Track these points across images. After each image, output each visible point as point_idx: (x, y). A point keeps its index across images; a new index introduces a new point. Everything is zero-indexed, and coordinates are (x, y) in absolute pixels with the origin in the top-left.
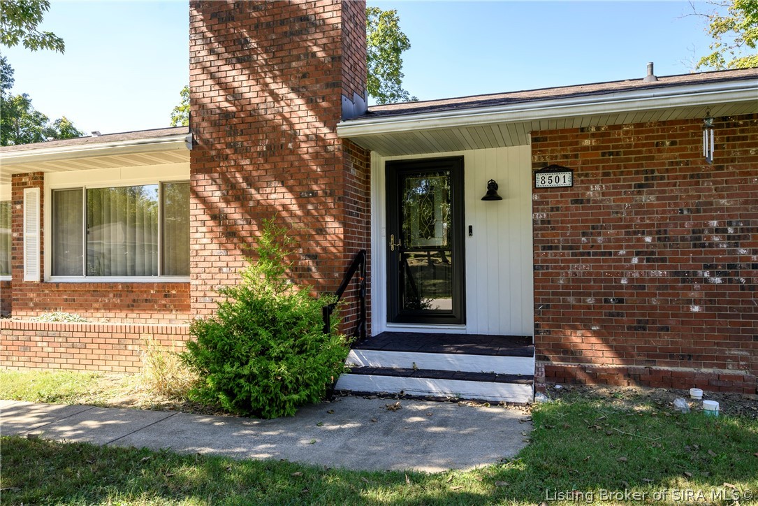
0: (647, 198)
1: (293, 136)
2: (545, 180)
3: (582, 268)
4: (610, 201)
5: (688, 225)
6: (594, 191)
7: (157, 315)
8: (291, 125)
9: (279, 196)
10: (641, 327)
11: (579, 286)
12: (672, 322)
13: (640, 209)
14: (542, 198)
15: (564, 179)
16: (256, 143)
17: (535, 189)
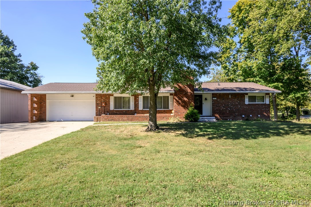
0: (224, 101)
1: (188, 92)
2: (214, 99)
3: (217, 108)
4: (220, 101)
5: (227, 104)
6: (219, 100)
7: (163, 114)
8: (187, 91)
9: (185, 99)
10: (223, 114)
11: (217, 110)
12: (226, 113)
13: (223, 102)
14: (213, 101)
15: (216, 99)
16: (183, 93)
17: (212, 99)
